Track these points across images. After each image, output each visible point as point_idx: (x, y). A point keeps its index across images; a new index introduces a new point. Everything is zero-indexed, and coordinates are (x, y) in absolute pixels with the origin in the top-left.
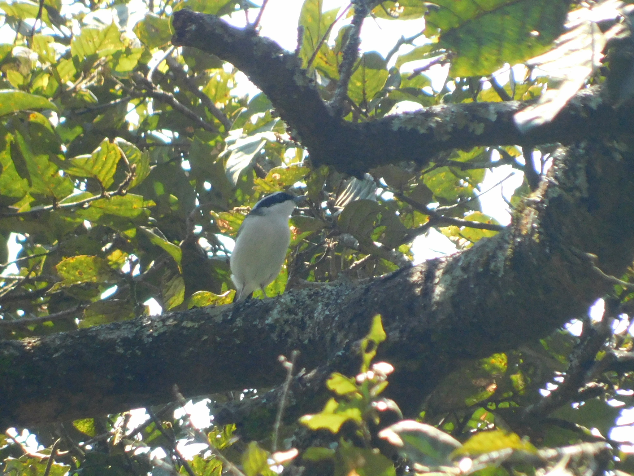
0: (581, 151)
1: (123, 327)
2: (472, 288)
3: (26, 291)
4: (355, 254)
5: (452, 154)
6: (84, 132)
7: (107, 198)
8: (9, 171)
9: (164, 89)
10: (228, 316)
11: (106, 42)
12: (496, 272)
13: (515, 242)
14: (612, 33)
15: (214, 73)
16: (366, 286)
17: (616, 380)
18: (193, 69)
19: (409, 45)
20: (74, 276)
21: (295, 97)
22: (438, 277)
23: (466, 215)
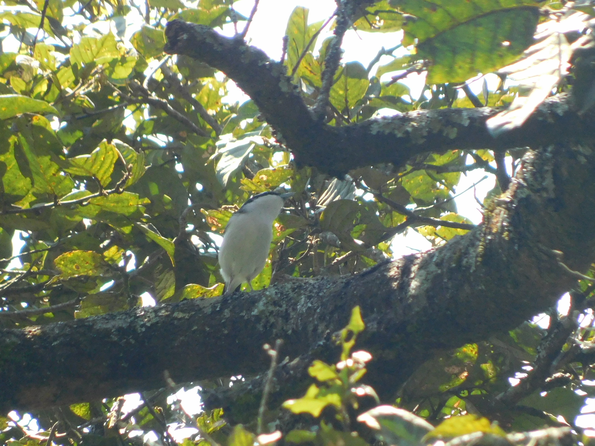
0: (548, 154)
1: (118, 318)
2: (445, 282)
3: (29, 284)
4: (337, 251)
5: (428, 158)
6: (84, 136)
7: (105, 195)
8: (13, 170)
9: (158, 96)
10: (217, 307)
11: (104, 50)
12: (468, 268)
13: (486, 239)
14: (578, 44)
15: (206, 82)
16: (346, 280)
17: (581, 372)
18: (186, 78)
19: (388, 56)
20: (71, 269)
21: (280, 102)
22: (414, 272)
23: (442, 216)
